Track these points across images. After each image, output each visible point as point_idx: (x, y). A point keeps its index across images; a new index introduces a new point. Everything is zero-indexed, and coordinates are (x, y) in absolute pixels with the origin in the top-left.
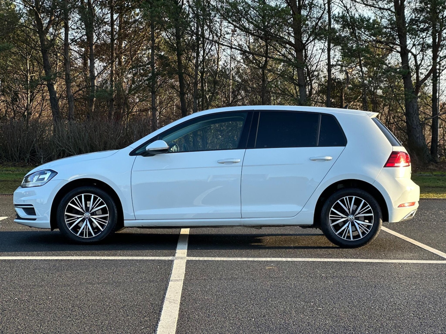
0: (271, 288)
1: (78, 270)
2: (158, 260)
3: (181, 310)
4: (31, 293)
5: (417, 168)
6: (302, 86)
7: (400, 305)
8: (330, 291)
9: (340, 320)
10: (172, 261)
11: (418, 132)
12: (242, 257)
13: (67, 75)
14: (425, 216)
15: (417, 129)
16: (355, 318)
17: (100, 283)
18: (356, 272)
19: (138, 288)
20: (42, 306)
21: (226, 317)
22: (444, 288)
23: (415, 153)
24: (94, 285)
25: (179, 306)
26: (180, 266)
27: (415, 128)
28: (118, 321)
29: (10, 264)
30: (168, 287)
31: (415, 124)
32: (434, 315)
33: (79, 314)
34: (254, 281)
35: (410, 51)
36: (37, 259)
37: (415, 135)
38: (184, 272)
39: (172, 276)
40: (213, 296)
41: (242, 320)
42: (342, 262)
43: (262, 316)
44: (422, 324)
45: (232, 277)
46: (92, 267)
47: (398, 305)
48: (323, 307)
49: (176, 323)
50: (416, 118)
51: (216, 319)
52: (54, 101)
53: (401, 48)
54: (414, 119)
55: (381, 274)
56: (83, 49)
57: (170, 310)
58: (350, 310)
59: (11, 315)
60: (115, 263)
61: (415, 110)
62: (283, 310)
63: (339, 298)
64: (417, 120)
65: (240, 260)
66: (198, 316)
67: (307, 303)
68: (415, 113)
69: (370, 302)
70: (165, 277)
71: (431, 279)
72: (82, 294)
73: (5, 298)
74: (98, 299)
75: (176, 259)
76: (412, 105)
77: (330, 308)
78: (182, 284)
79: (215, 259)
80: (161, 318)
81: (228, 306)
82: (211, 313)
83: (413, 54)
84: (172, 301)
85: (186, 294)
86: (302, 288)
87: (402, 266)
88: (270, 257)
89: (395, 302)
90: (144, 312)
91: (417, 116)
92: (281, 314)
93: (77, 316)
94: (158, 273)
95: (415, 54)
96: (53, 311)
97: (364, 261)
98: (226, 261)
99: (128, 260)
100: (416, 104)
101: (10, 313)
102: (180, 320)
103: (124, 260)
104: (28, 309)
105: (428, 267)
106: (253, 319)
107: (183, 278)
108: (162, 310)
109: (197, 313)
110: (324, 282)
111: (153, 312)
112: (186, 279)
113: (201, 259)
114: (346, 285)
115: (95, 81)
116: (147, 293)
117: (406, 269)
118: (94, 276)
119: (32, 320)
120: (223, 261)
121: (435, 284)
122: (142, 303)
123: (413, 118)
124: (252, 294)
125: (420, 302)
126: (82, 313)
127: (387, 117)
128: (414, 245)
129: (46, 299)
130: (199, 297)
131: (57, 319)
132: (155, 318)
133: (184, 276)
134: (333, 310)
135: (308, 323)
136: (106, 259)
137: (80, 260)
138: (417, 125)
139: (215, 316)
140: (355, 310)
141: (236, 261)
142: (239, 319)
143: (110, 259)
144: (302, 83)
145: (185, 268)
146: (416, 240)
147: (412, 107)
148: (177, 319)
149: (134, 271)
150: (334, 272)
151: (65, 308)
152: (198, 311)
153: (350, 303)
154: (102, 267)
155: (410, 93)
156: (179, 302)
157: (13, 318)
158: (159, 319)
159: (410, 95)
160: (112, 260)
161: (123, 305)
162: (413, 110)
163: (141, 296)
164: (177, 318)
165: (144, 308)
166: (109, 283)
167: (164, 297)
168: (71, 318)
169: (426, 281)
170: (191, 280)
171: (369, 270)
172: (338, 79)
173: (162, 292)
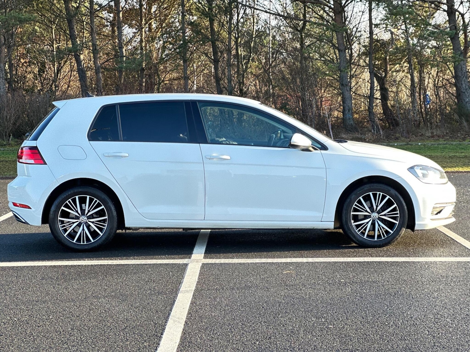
0: (284, 300)
1: (87, 279)
2: (173, 264)
3: (184, 332)
4: (32, 312)
5: (466, 135)
6: (342, 51)
7: (417, 319)
8: (345, 302)
9: (349, 341)
10: (186, 265)
11: (467, 96)
12: (261, 258)
13: (94, 45)
14: (467, 195)
15: (466, 93)
16: (365, 339)
17: (106, 296)
18: (378, 275)
19: (145, 302)
20: (40, 329)
21: (229, 341)
22: (468, 295)
23: (463, 119)
24: (100, 299)
25: (183, 326)
26: (193, 272)
27: (464, 92)
28: (115, 348)
29: (18, 273)
30: (175, 301)
31: (464, 87)
32: (450, 333)
33: (77, 339)
34: (268, 291)
35: (457, 10)
36: (46, 265)
37: (464, 100)
38: (197, 280)
39: (183, 285)
40: (221, 311)
41: (246, 343)
42: (365, 262)
43: (268, 337)
44: (435, 345)
45: (245, 285)
46: (102, 275)
47: (415, 319)
48: (334, 324)
49: (176, 349)
50: (465, 81)
51: (219, 343)
52: (82, 72)
53: (448, 6)
54: (463, 82)
55: (404, 278)
56: (112, 15)
57: (173, 332)
58: (362, 327)
59: (6, 341)
60: (126, 269)
61: (464, 73)
62: (291, 329)
63: (353, 311)
64: (466, 83)
65: (259, 262)
66: (201, 339)
67: (319, 319)
68: (464, 76)
69: (385, 317)
70: (176, 287)
71: (456, 284)
72: (85, 312)
73: (4, 319)
74: (100, 318)
75: (191, 262)
76: (460, 67)
77: (341, 325)
78: (192, 297)
79: (232, 261)
80: (162, 343)
81: (234, 325)
82: (215, 334)
83: (460, 13)
84: (177, 319)
85: (194, 309)
86: (317, 299)
87: (428, 267)
88: (291, 257)
89: (412, 315)
90: (145, 335)
91: (466, 79)
92: (288, 335)
93: (74, 341)
94: (170, 281)
95: (462, 13)
96: (51, 335)
97: (389, 261)
98: (244, 264)
99: (141, 264)
100: (464, 66)
101: (6, 339)
102: (181, 345)
103: (137, 264)
104: (25, 334)
105: (456, 267)
106: (258, 342)
107: (194, 288)
108: (164, 332)
109: (200, 336)
110: (342, 290)
111: (154, 335)
112: (196, 290)
113: (218, 261)
114: (364, 293)
115: (124, 50)
116: (152, 309)
117: (432, 270)
118: (102, 288)
119: (27, 349)
120: (240, 264)
121: (459, 290)
122: (145, 322)
123: (461, 81)
124: (263, 308)
125: (439, 314)
126: (80, 338)
127: (435, 80)
128: (447, 236)
129: (47, 320)
130: (206, 313)
131: (53, 346)
132: (155, 342)
133: (195, 285)
134: (344, 327)
135: (315, 346)
136: (118, 263)
137: (91, 265)
138: (466, 89)
139: (218, 339)
140: (368, 327)
141: (253, 263)
142: (243, 343)
143: (123, 263)
144: (342, 48)
145: (198, 274)
146: (451, 230)
147: (460, 70)
148: (177, 344)
149: (144, 280)
150: (354, 276)
151: (63, 331)
152: (202, 332)
153: (363, 318)
154: (112, 275)
155: (457, 56)
156: (184, 321)
157: (8, 346)
158: (159, 344)
159: (457, 57)
160: (124, 265)
161: (124, 326)
162: (462, 73)
163: (146, 313)
164: (178, 342)
165: (146, 329)
166: (114, 297)
167: (169, 314)
168: (67, 345)
169: (450, 285)
170: (201, 290)
171: (392, 272)
172: (382, 40)
173: (168, 308)
